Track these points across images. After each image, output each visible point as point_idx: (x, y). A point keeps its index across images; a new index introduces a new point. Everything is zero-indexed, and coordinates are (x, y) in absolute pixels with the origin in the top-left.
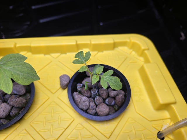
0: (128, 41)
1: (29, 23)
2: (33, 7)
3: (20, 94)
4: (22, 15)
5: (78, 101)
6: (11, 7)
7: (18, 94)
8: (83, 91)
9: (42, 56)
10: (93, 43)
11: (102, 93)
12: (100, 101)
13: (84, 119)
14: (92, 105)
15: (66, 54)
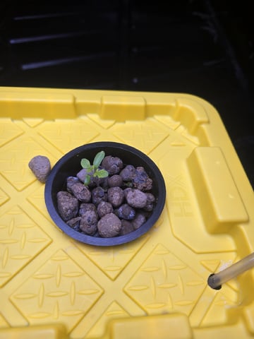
0: (173, 105)
2: (12, 41)
10: (105, 102)
12: (106, 210)
13: (71, 242)
14: (89, 215)
15: (54, 120)
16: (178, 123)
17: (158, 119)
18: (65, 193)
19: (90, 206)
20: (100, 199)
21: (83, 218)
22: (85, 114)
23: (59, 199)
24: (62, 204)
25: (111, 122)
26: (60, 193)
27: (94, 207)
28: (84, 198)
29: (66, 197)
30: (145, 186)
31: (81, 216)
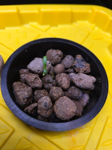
0: (90, 11)
11: (61, 81)
12: (58, 93)
14: (45, 101)
15: (4, 29)
16: (94, 25)
17: (79, 23)
18: (19, 83)
19: (43, 91)
20: (50, 85)
21: (40, 104)
22: (27, 23)
23: (15, 90)
24: (18, 93)
25: (48, 26)
26: (15, 84)
27: (47, 93)
28: (37, 85)
29: (20, 86)
30: (85, 69)
31: (37, 102)
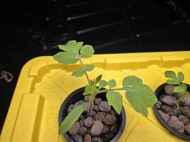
1: (67, 34)
2: (69, 19)
3: (107, 111)
4: (60, 26)
5: (166, 120)
6: (48, 19)
7: (104, 111)
8: (167, 110)
9: (113, 72)
10: (165, 60)
13: (176, 139)
